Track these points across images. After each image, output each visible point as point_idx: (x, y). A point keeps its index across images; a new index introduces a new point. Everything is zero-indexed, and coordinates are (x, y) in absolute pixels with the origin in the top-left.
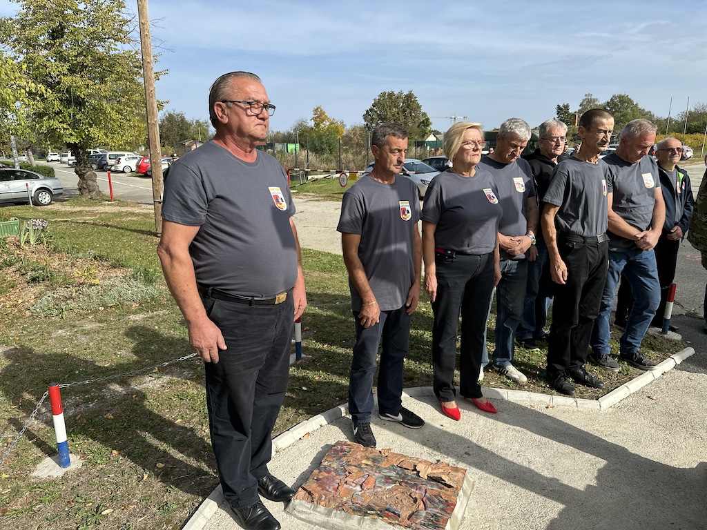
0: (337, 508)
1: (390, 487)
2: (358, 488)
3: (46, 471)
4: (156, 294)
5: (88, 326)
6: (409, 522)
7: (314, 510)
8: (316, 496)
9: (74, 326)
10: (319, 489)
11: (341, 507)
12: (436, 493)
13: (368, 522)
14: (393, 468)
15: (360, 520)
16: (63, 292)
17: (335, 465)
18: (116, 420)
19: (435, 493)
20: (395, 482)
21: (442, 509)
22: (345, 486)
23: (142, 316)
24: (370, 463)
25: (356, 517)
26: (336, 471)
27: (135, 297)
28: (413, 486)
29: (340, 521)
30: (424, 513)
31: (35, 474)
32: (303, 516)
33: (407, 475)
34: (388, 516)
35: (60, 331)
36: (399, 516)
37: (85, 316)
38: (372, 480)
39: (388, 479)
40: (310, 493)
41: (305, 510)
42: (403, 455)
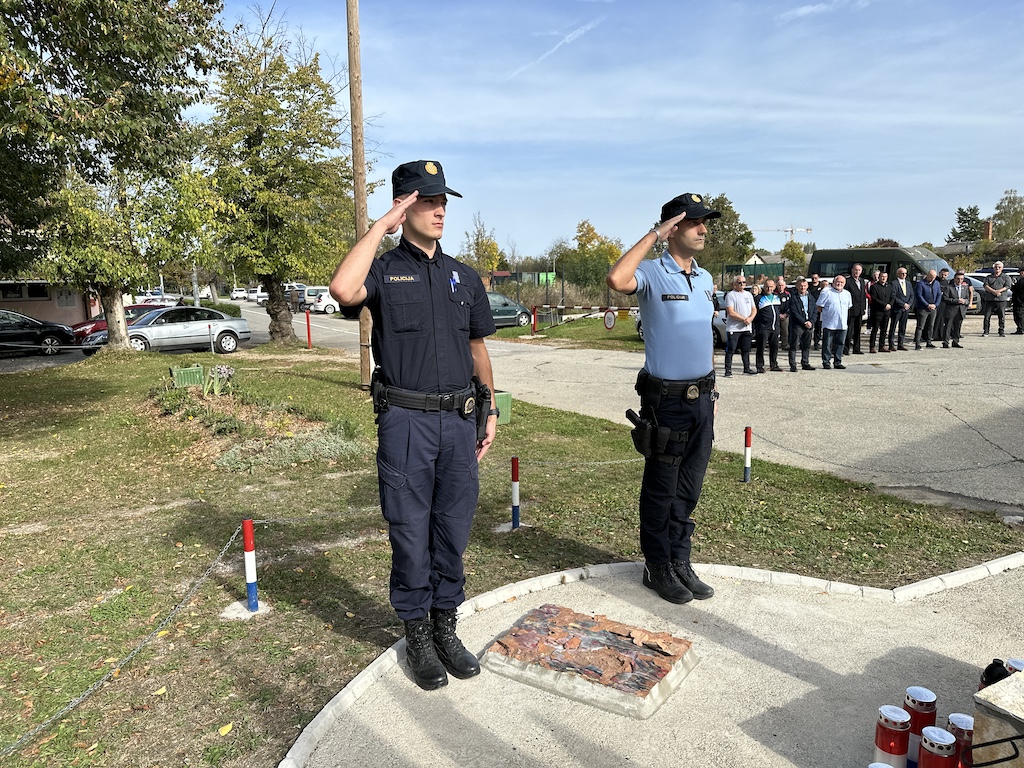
0: (533, 662)
1: (597, 649)
2: (561, 647)
3: (234, 613)
4: (356, 450)
5: (278, 483)
6: (611, 682)
7: (508, 662)
8: (513, 649)
9: (264, 483)
10: (517, 644)
11: (537, 662)
12: (649, 659)
13: (565, 678)
14: (604, 633)
15: (556, 676)
16: (251, 444)
17: (538, 625)
18: (306, 572)
19: (646, 659)
20: (604, 645)
21: (652, 674)
22: (546, 644)
23: (339, 475)
24: (578, 626)
25: (553, 672)
26: (538, 630)
27: (332, 453)
28: (623, 651)
29: (535, 675)
30: (630, 675)
31: (223, 615)
32: (496, 669)
33: (620, 641)
34: (588, 674)
35: (248, 487)
36: (601, 675)
37: (274, 473)
38: (576, 642)
39: (595, 643)
40: (506, 647)
41: (498, 662)
42: (619, 623)
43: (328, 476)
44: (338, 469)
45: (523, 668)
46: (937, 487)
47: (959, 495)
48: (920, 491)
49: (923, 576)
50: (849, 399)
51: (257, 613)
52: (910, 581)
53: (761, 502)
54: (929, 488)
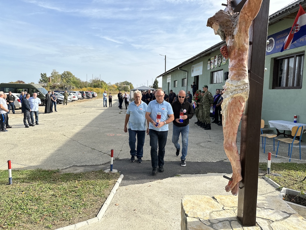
46: (78, 164)
47: (86, 165)
48: (74, 167)
52: (98, 209)
53: (23, 193)
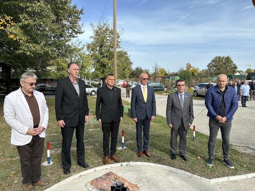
2: (105, 184)
3: (45, 164)
7: (91, 187)
8: (93, 183)
10: (95, 182)
11: (97, 188)
14: (119, 182)
17: (104, 177)
22: (102, 183)
24: (114, 179)
26: (103, 179)
27: (93, 124)
32: (88, 188)
38: (110, 183)
39: (115, 184)
41: (89, 186)
42: (125, 180)
43: (90, 130)
44: (93, 128)
45: (93, 189)
46: (251, 147)
48: (246, 148)
49: (223, 176)
50: (243, 117)
51: (49, 164)
52: (218, 177)
53: (193, 147)
54: (249, 147)
